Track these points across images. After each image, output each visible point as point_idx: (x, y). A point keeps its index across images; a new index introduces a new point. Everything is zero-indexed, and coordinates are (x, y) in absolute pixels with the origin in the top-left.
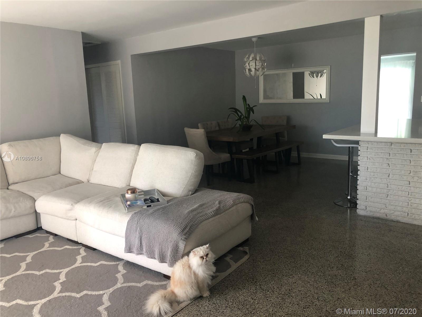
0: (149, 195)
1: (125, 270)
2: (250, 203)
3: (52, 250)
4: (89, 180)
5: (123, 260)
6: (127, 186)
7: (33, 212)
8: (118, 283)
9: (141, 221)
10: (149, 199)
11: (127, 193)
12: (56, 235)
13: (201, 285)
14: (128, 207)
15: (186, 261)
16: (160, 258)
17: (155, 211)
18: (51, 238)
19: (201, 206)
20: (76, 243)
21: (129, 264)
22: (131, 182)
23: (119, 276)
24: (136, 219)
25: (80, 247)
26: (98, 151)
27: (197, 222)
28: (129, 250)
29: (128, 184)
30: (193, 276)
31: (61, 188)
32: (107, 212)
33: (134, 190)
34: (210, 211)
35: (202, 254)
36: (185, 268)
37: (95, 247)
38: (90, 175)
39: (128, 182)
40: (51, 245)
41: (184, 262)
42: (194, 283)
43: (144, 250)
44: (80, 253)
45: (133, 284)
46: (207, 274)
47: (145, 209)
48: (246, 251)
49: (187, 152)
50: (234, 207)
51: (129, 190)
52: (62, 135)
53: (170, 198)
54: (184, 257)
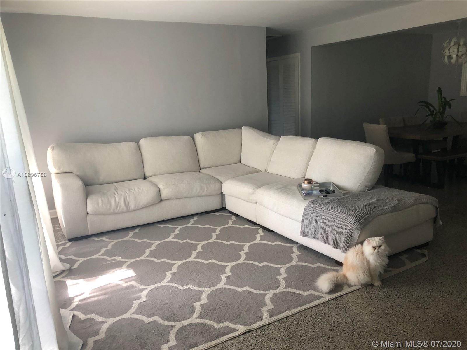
0: (325, 187)
1: (299, 252)
2: (434, 205)
3: (235, 227)
4: (267, 170)
5: (297, 243)
6: (303, 177)
7: (220, 194)
8: (293, 261)
9: (318, 208)
10: (325, 190)
11: (304, 183)
12: (237, 215)
13: (372, 273)
14: (305, 195)
15: (360, 248)
16: (334, 244)
17: (331, 201)
18: (233, 217)
19: (378, 201)
20: (255, 224)
21: (303, 248)
22: (306, 174)
23: (294, 256)
24: (313, 206)
25: (259, 228)
26: (276, 143)
27: (373, 215)
28: (305, 234)
29: (303, 176)
30: (365, 262)
31: (243, 175)
32: (286, 198)
33: (311, 180)
34: (388, 207)
35: (375, 244)
36: (358, 254)
37: (272, 229)
38: (267, 165)
39: (304, 174)
40: (234, 223)
41: (357, 249)
42: (366, 269)
43: (319, 235)
44: (258, 232)
45: (307, 264)
46: (379, 263)
47: (321, 199)
48: (425, 253)
49: (366, 147)
50: (415, 207)
51: (305, 180)
52: (243, 127)
53: (345, 192)
54: (357, 245)
